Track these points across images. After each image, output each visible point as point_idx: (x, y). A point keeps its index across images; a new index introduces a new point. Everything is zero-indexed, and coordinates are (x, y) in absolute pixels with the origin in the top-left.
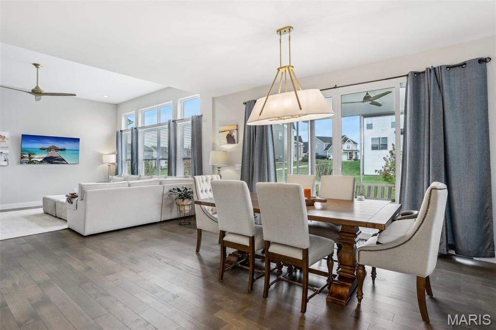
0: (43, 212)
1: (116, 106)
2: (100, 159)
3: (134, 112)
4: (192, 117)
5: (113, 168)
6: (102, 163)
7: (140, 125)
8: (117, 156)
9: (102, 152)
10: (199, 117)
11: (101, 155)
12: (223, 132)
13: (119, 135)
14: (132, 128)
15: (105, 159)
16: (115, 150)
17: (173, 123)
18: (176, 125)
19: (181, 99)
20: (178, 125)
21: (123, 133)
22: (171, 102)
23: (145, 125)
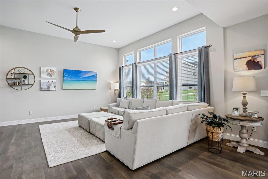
0: (78, 125)
1: (118, 50)
2: (108, 86)
3: (133, 52)
4: (199, 48)
5: (117, 92)
6: (110, 89)
7: (138, 61)
8: (120, 84)
9: (110, 82)
10: (206, 47)
11: (110, 84)
12: (240, 58)
13: (121, 69)
14: (133, 63)
15: (112, 86)
16: (118, 80)
17: (174, 56)
18: (177, 58)
19: (180, 36)
20: (178, 58)
21: (124, 68)
22: (171, 39)
23: (142, 61)
